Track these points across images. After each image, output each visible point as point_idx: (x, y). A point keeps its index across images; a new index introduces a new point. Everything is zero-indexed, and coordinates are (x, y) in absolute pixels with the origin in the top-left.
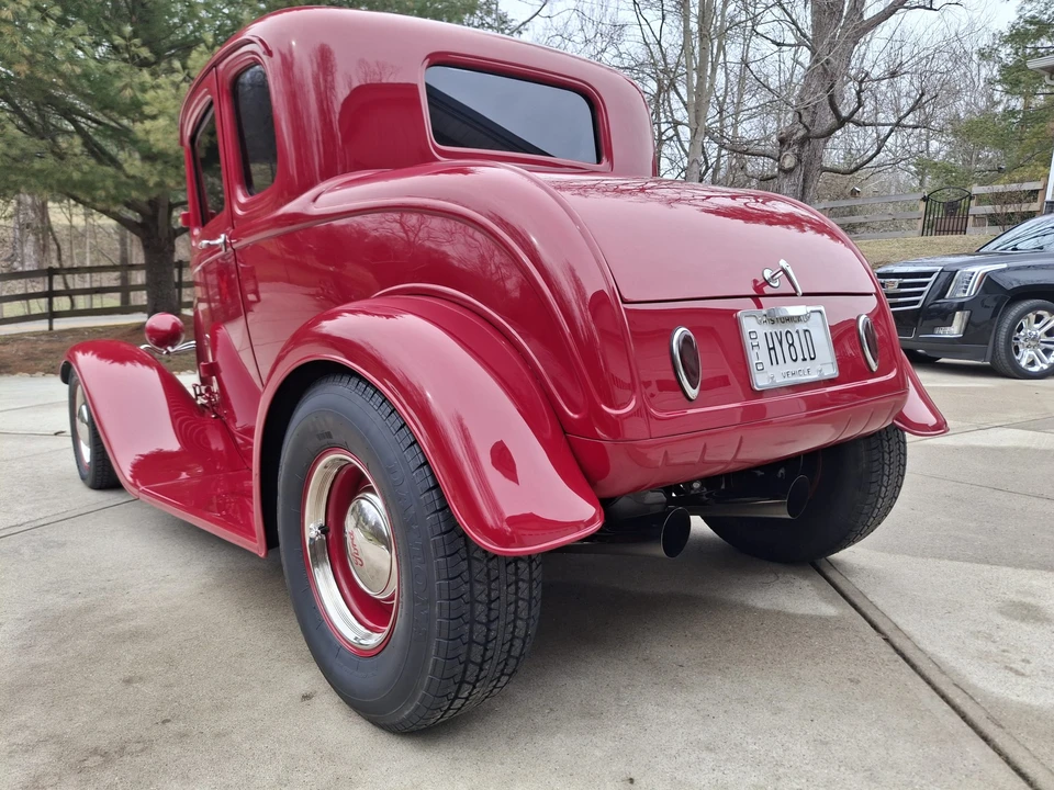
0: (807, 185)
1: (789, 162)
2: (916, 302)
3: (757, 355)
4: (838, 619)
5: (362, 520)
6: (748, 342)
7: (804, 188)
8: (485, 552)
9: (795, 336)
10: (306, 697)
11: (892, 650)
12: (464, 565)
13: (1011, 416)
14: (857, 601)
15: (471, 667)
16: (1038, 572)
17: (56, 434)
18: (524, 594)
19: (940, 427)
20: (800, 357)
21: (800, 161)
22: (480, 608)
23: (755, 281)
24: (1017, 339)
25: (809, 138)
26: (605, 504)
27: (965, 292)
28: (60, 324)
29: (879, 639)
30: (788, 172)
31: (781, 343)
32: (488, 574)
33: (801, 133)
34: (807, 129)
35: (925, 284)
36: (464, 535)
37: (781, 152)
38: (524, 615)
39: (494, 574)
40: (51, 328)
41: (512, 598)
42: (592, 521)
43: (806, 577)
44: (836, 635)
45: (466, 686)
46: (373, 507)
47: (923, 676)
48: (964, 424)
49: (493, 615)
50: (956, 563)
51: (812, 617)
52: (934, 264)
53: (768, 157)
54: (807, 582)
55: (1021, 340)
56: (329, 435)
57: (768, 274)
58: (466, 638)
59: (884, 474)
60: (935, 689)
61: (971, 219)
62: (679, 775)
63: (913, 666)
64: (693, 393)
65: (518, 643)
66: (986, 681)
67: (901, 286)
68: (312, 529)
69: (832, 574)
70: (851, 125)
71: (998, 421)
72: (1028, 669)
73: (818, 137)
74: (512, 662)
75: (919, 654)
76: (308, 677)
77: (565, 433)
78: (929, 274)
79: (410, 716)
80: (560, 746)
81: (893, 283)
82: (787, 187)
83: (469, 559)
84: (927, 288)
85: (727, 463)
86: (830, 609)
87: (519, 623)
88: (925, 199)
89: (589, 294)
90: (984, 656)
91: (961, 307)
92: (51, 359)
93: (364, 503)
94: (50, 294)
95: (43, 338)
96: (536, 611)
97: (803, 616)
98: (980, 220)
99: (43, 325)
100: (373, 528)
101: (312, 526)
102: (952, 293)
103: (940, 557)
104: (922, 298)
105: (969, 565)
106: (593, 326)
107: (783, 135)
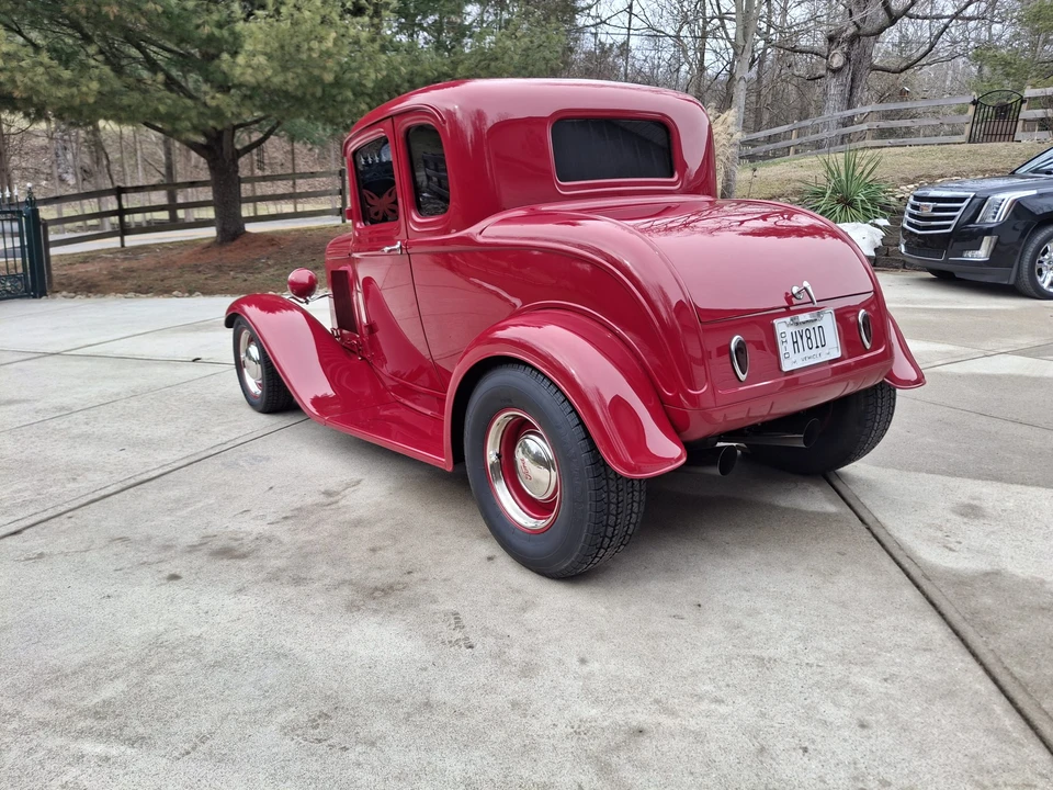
0: (855, 85)
1: (837, 61)
2: (948, 226)
3: (785, 348)
4: (836, 515)
5: (527, 450)
6: (779, 340)
7: (852, 88)
8: (616, 473)
9: (812, 331)
10: (490, 559)
11: (870, 535)
12: (604, 482)
13: (1017, 341)
14: (852, 502)
15: (607, 539)
16: (989, 482)
17: (194, 361)
18: (636, 499)
19: (920, 381)
20: (815, 345)
21: (848, 59)
22: (613, 506)
23: (787, 294)
24: (1041, 262)
25: (859, 36)
26: (688, 446)
27: (994, 217)
28: (132, 241)
29: (863, 528)
30: (836, 71)
31: (801, 337)
32: (617, 488)
33: (851, 30)
34: (858, 26)
35: (957, 209)
36: (605, 465)
37: (829, 50)
38: (636, 510)
39: (621, 487)
40: (123, 246)
41: (630, 501)
42: (679, 458)
43: (817, 485)
44: (834, 525)
45: (602, 550)
46: (536, 444)
47: (888, 551)
48: (974, 351)
49: (620, 510)
50: (931, 476)
51: (819, 514)
52: (968, 189)
53: (817, 54)
54: (818, 489)
55: (1045, 263)
56: (510, 401)
57: (795, 290)
58: (604, 523)
59: (877, 413)
60: (894, 559)
61: (1020, 124)
62: (728, 603)
63: (883, 545)
64: (743, 377)
65: (631, 526)
66: (930, 554)
67: (935, 210)
68: (491, 456)
69: (838, 484)
70: (906, 20)
71: (1003, 348)
72: (958, 547)
73: (868, 35)
74: (627, 537)
75: (888, 537)
76: (489, 547)
77: (662, 404)
78: (961, 200)
79: (567, 567)
80: (655, 587)
81: (928, 206)
82: (835, 87)
83: (607, 479)
84: (959, 214)
85: (763, 416)
86: (831, 507)
87: (634, 515)
88: (975, 103)
89: (674, 303)
90: (931, 540)
91: (989, 232)
92: (134, 277)
93: (527, 441)
94: (121, 212)
95: (119, 255)
96: (642, 509)
97: (812, 513)
98: (1030, 124)
99: (114, 242)
100: (534, 455)
101: (491, 453)
102: (982, 219)
103: (918, 470)
104: (953, 222)
105: (940, 477)
106: (677, 322)
107: (833, 32)
